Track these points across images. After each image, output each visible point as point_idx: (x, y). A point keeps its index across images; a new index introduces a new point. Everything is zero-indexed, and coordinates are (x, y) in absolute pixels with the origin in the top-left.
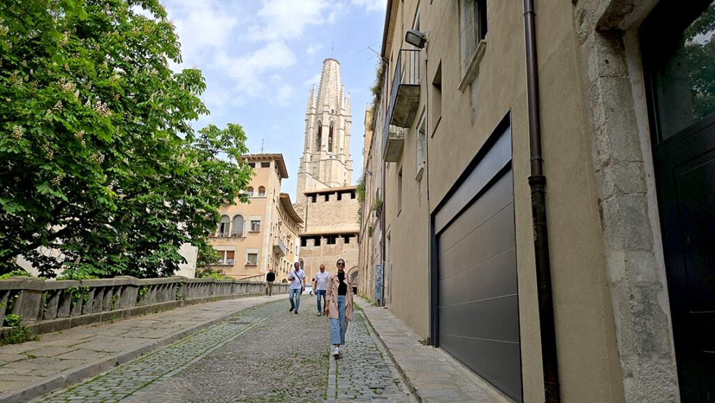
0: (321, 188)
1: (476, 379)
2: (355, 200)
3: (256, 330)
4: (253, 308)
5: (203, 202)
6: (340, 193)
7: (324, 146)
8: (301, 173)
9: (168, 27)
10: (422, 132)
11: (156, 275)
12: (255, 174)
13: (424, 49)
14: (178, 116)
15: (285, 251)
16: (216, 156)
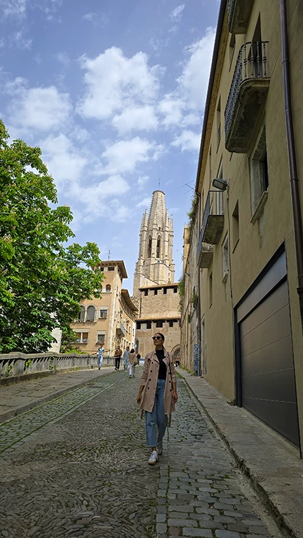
0: (151, 284)
1: (269, 430)
2: (177, 294)
3: (108, 392)
4: (104, 376)
5: (69, 298)
6: (165, 288)
7: (153, 254)
8: (137, 275)
9: (49, 180)
10: (226, 248)
11: (34, 352)
12: (105, 278)
13: (226, 191)
14: (53, 239)
15: (125, 333)
16: (78, 266)
